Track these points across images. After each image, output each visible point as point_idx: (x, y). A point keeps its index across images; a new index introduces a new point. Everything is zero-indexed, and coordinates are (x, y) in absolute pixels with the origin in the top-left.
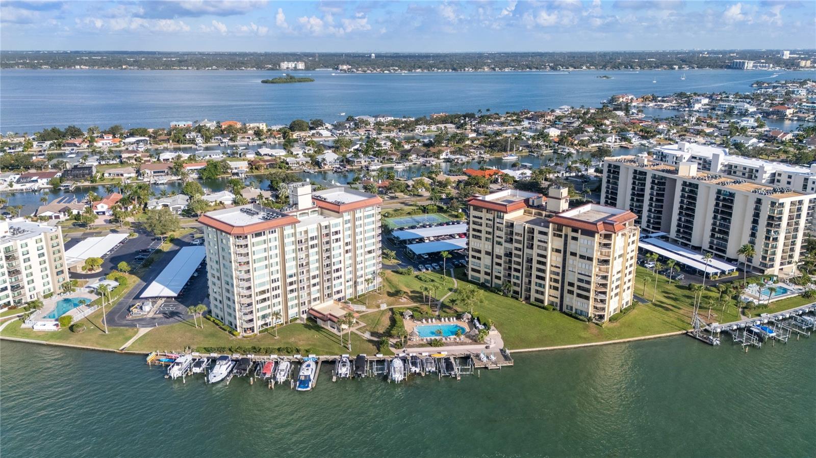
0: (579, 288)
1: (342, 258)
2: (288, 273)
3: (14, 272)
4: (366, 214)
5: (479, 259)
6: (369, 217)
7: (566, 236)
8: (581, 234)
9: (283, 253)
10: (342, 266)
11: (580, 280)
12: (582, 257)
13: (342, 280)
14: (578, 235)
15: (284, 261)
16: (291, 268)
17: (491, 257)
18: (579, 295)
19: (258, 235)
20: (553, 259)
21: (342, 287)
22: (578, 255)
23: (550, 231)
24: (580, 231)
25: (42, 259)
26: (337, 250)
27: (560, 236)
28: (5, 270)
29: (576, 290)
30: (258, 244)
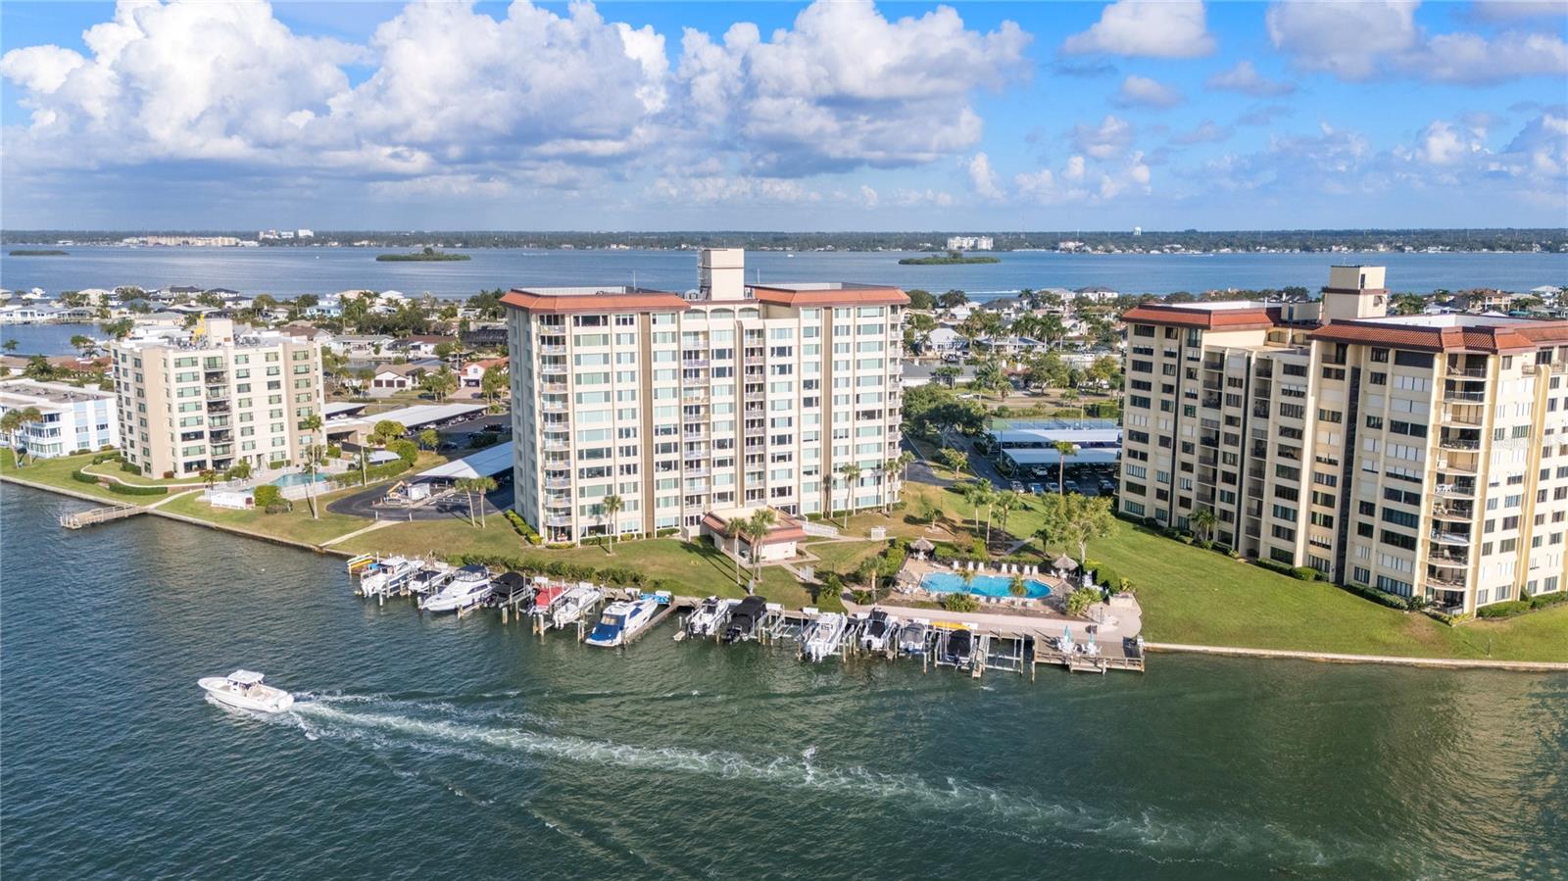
0: (1389, 515)
1: (793, 413)
2: (659, 421)
3: (217, 406)
4: (861, 321)
5: (1144, 456)
6: (870, 329)
7: (1356, 373)
8: (1397, 362)
9: (648, 375)
10: (792, 430)
11: (1391, 494)
12: (1398, 427)
13: (792, 465)
14: (1389, 367)
15: (649, 394)
16: (667, 413)
17: (1169, 451)
18: (1389, 538)
19: (591, 321)
20: (1319, 441)
21: (792, 482)
22: (1386, 425)
23: (1313, 362)
24: (1392, 354)
25: (274, 392)
26: (782, 394)
27: (1340, 375)
28: (203, 400)
29: (1378, 523)
30: (590, 340)
